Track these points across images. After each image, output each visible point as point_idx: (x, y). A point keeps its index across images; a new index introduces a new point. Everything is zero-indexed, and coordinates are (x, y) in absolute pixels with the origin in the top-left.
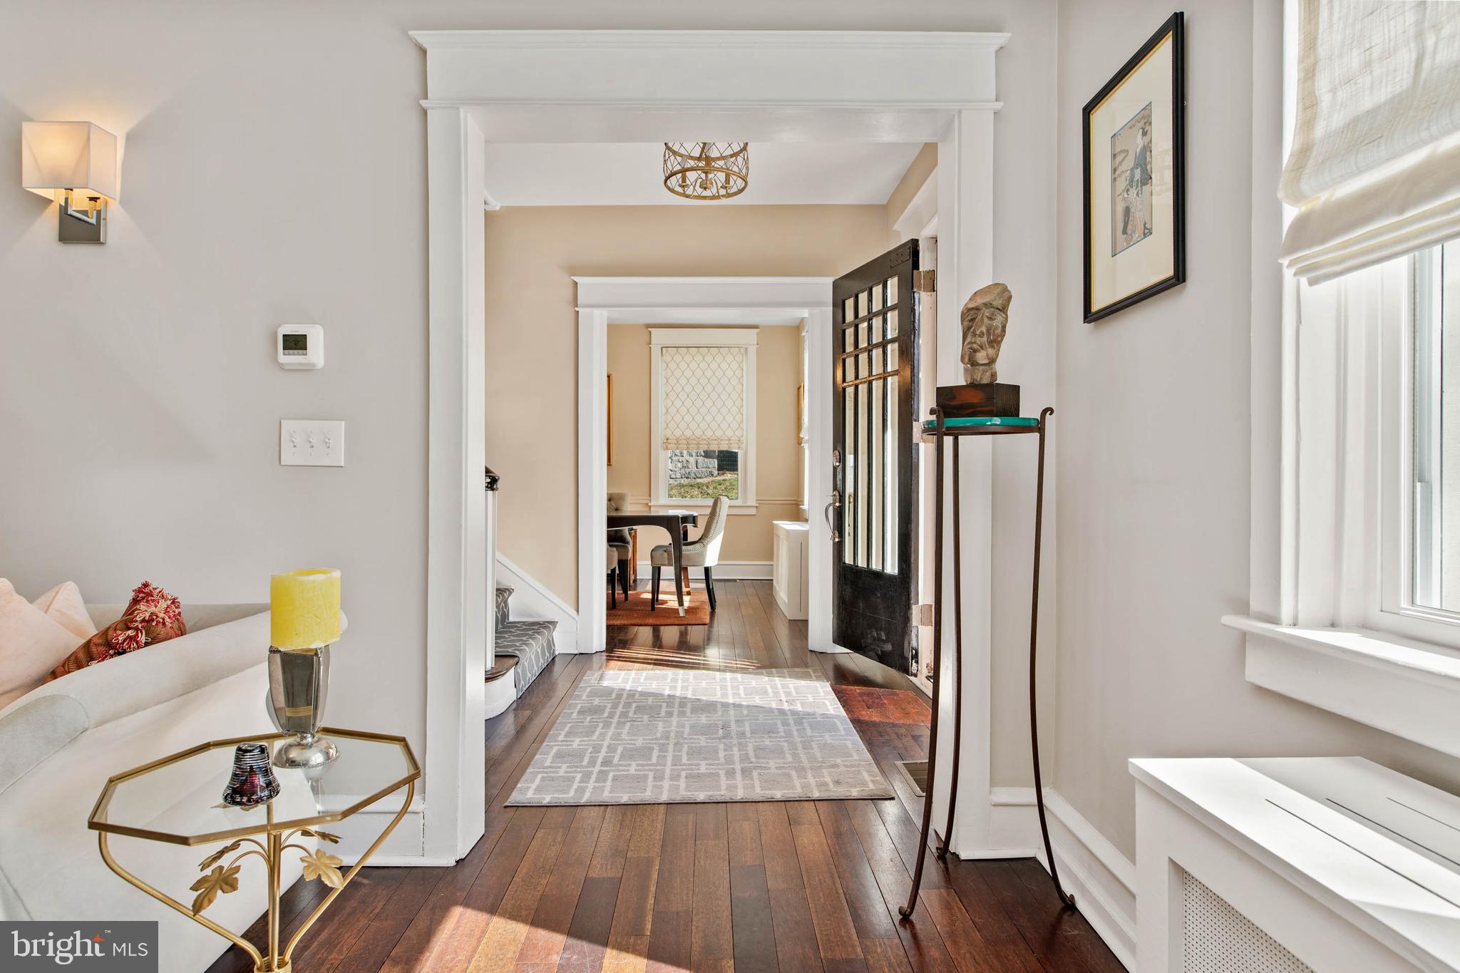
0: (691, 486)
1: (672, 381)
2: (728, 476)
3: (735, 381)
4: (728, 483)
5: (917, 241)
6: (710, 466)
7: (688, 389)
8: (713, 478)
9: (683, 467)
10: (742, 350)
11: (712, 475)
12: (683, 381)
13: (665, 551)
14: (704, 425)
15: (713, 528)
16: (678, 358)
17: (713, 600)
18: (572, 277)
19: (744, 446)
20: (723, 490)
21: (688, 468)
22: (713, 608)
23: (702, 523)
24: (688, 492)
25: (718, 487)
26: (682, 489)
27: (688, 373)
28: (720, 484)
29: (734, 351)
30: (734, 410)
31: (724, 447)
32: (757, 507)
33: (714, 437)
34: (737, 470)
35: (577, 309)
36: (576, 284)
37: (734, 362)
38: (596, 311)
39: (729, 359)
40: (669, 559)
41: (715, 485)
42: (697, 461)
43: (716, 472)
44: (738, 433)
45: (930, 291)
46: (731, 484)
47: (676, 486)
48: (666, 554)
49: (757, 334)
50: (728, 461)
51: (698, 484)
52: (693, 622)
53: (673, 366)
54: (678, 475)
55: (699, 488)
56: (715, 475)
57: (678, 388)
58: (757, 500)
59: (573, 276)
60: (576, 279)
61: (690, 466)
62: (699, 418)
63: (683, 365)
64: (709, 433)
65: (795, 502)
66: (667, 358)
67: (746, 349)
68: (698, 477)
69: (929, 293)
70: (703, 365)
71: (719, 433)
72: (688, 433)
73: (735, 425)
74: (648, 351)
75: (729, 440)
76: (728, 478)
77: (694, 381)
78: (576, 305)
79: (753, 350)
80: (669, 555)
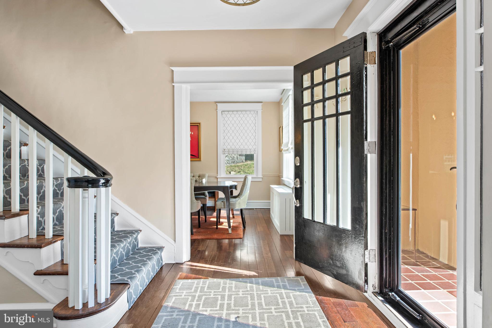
0: (235, 166)
1: (226, 125)
2: (249, 162)
3: (252, 125)
4: (249, 165)
5: (366, 33)
6: (242, 159)
7: (233, 128)
8: (243, 163)
9: (232, 159)
10: (256, 112)
11: (243, 162)
12: (231, 125)
13: (222, 202)
14: (240, 144)
15: (244, 191)
16: (228, 116)
17: (244, 223)
18: (170, 68)
19: (256, 152)
20: (247, 168)
21: (234, 159)
22: (244, 227)
23: (239, 188)
24: (234, 169)
25: (245, 167)
26: (232, 168)
27: (233, 122)
28: (246, 166)
29: (252, 112)
30: (252, 137)
31: (248, 153)
32: (262, 178)
33: (244, 149)
34: (254, 160)
35: (173, 84)
36: (173, 71)
37: (252, 117)
38: (184, 86)
39: (250, 115)
40: (224, 205)
41: (244, 166)
42: (237, 157)
43: (244, 161)
44: (254, 147)
45: (373, 64)
46: (250, 165)
47: (229, 166)
48: (223, 203)
49: (262, 105)
50: (249, 157)
51: (238, 165)
52: (235, 237)
53: (226, 119)
54: (230, 162)
55: (238, 167)
56: (244, 162)
57: (229, 128)
58: (262, 175)
59: (171, 66)
60: (173, 68)
61: (235, 159)
62: (237, 141)
63: (231, 119)
64: (242, 147)
65: (278, 176)
66: (224, 115)
67: (257, 111)
68: (237, 163)
69: (372, 65)
70: (239, 119)
71: (246, 147)
72: (233, 147)
73: (253, 144)
74: (216, 112)
75: (250, 150)
76: (249, 163)
77: (235, 125)
78: (173, 82)
79: (260, 112)
80: (224, 203)
